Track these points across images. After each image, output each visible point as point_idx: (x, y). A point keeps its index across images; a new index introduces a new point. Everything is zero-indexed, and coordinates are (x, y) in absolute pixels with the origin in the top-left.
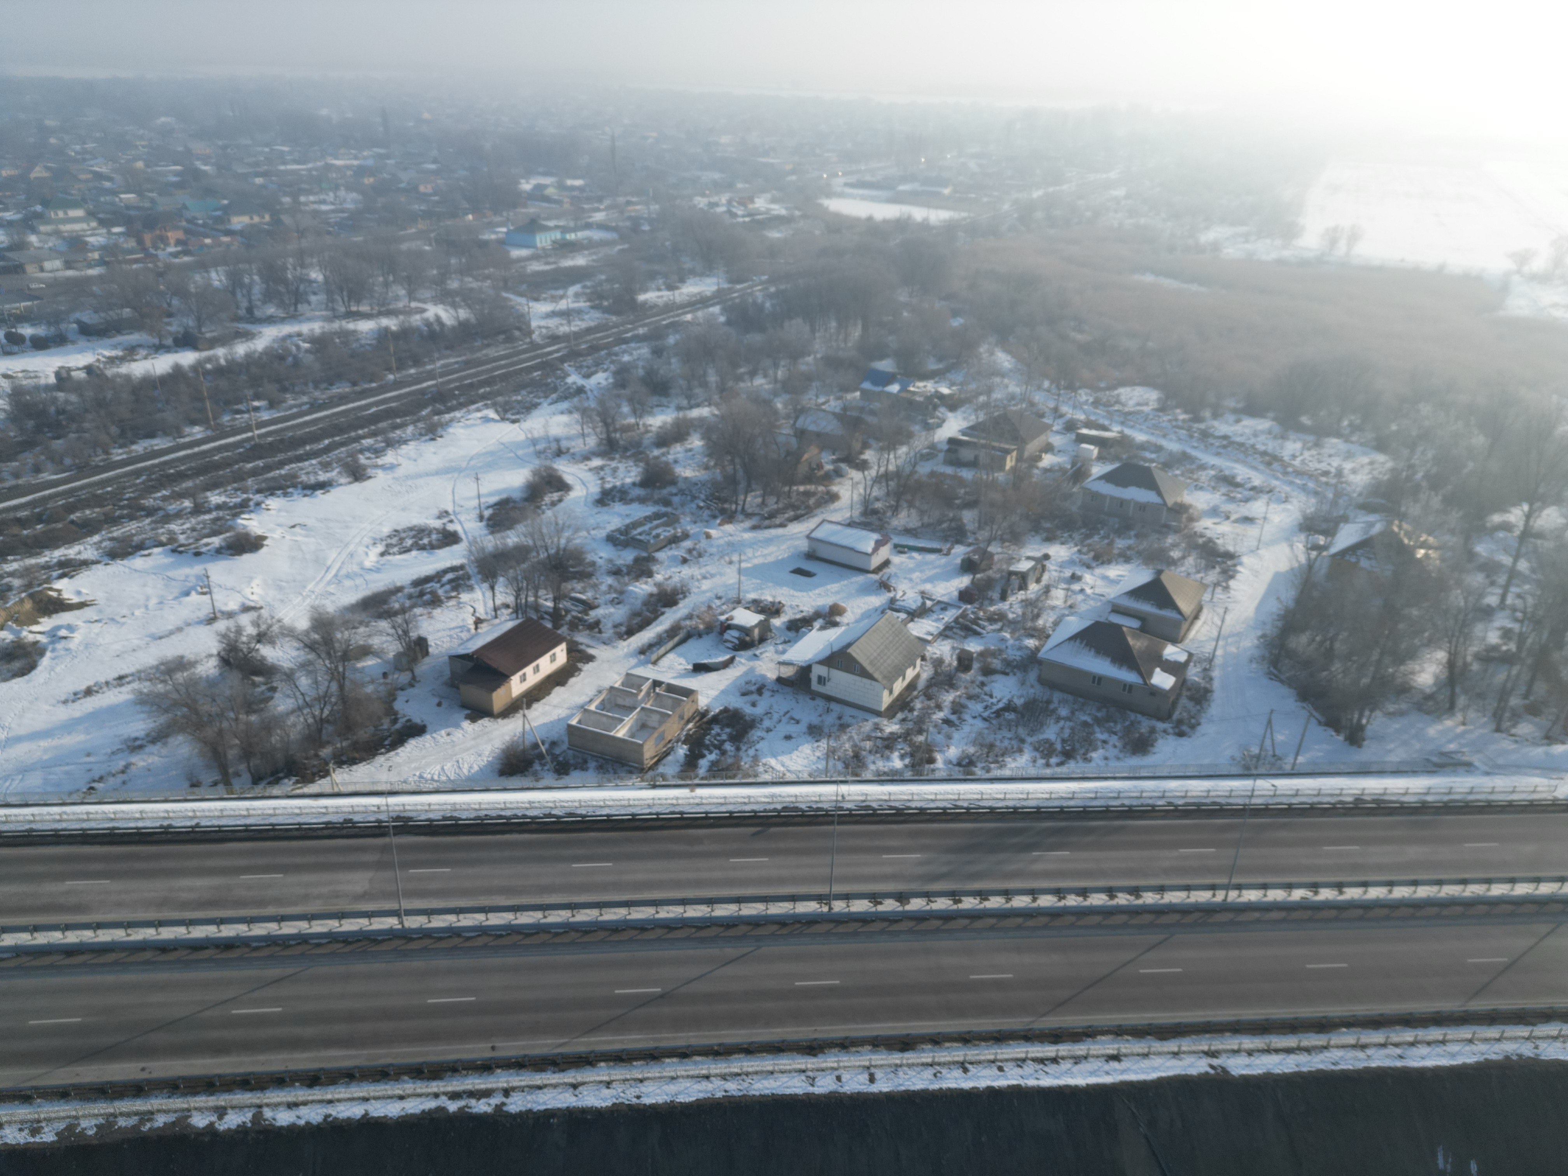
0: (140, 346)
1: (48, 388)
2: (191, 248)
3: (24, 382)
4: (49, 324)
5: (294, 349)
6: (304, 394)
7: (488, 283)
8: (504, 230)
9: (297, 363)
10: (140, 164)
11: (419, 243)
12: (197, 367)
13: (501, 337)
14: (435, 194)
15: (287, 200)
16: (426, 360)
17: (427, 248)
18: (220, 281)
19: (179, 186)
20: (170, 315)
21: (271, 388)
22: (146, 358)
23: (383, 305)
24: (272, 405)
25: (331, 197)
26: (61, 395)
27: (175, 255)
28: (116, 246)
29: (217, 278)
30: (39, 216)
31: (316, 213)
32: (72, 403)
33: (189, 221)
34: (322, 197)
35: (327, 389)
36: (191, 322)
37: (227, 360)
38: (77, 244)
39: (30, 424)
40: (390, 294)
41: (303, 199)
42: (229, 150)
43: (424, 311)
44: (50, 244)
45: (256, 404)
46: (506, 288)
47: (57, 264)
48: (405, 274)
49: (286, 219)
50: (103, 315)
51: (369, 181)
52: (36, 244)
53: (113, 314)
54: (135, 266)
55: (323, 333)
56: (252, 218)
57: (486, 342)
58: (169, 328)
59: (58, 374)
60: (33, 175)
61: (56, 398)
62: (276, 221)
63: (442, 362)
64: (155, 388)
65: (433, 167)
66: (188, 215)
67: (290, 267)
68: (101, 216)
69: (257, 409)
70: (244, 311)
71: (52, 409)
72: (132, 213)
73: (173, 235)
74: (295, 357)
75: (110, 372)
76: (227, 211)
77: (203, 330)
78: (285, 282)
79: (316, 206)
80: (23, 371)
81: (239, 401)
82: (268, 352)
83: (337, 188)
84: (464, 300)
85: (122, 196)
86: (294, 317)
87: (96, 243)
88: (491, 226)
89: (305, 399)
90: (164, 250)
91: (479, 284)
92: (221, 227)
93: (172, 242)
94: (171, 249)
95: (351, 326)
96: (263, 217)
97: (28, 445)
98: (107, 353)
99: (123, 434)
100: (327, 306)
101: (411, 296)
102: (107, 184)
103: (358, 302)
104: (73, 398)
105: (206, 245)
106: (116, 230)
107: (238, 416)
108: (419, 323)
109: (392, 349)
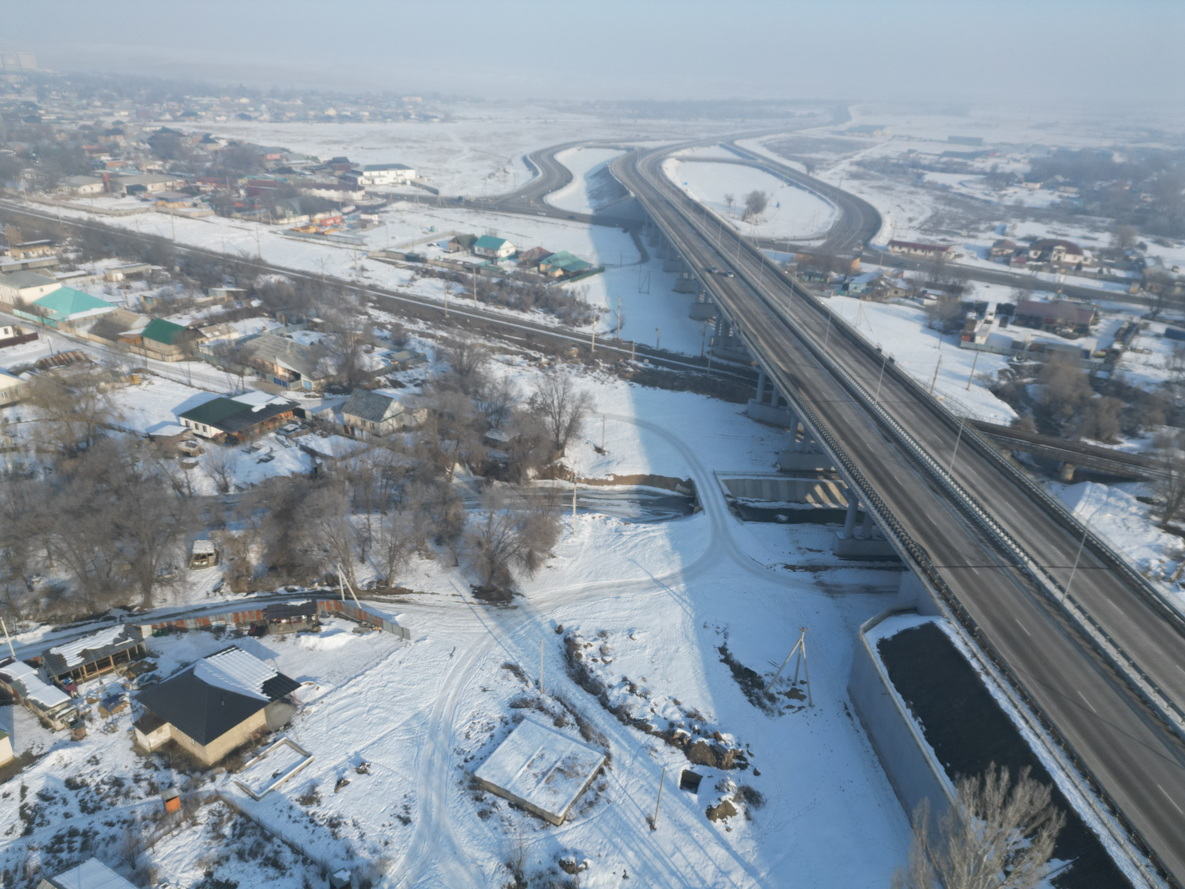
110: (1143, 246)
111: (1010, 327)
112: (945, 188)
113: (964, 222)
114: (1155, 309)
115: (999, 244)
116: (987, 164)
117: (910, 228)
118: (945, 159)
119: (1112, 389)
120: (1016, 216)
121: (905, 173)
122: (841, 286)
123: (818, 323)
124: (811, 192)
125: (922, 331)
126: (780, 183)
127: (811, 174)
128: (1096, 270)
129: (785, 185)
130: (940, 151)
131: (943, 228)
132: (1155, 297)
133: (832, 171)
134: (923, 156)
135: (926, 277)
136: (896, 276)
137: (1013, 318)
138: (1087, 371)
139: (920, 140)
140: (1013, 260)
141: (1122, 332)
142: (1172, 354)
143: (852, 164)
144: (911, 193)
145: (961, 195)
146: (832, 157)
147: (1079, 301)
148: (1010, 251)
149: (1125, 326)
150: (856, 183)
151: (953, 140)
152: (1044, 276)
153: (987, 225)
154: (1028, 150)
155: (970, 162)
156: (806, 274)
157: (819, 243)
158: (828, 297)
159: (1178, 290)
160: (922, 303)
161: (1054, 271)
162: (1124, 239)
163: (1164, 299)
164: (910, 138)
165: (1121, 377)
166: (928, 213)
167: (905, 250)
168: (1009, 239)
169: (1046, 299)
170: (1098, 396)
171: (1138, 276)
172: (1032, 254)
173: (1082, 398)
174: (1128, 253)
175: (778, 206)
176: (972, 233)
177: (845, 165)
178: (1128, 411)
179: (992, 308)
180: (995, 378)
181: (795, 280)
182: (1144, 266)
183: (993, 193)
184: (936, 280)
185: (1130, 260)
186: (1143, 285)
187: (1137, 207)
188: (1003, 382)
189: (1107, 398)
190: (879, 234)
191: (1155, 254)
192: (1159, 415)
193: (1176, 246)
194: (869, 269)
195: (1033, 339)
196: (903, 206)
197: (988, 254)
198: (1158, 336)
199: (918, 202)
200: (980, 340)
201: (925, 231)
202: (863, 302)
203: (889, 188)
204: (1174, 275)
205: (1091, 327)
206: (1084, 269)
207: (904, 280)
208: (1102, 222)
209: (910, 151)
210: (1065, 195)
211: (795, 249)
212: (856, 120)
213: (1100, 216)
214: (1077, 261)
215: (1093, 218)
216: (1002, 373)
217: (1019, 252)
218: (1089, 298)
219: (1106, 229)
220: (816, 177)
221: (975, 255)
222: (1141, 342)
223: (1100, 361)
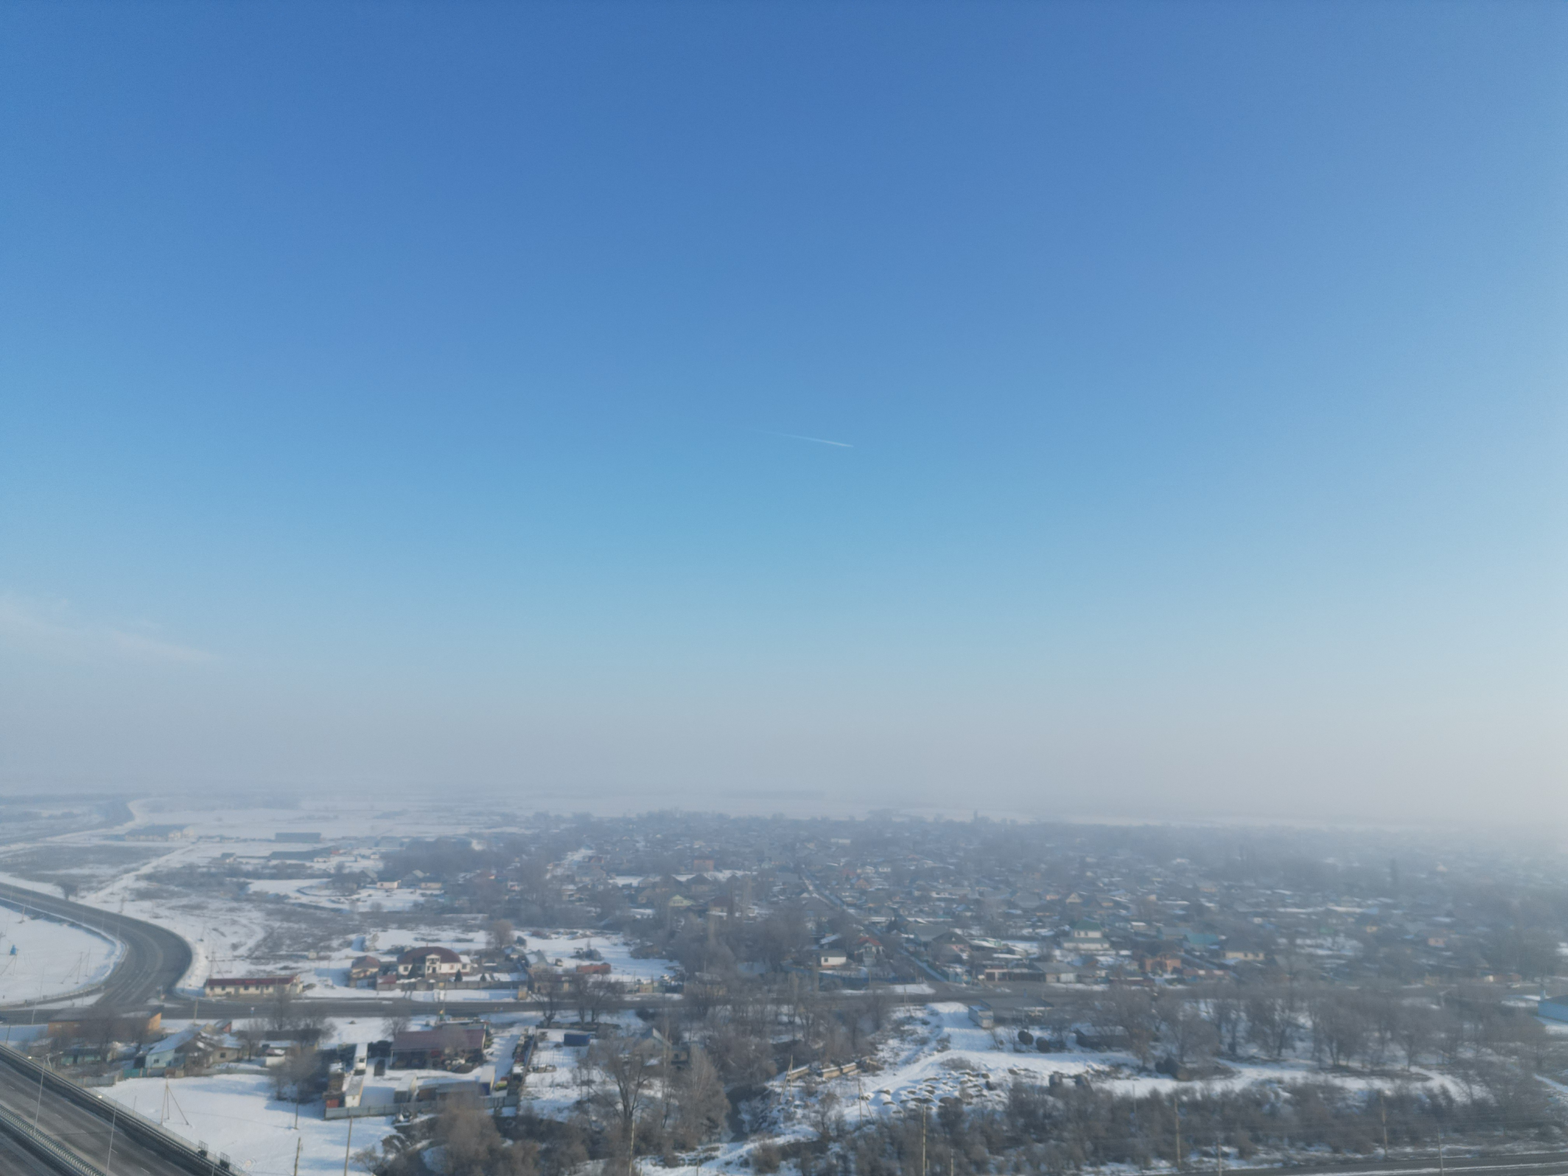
0: (1126, 1065)
1: (1042, 1090)
2: (1185, 977)
3: (1024, 1080)
4: (1054, 1030)
5: (1272, 1096)
6: (1278, 1149)
7: (1514, 1059)
8: (1538, 998)
9: (1273, 1113)
10: (1153, 897)
11: (1424, 1000)
12: (1173, 1097)
13: (1534, 1132)
14: (1447, 949)
15: (1283, 941)
16: (1428, 1140)
17: (1434, 1007)
18: (1208, 1013)
19: (1184, 919)
20: (1157, 1039)
21: (1243, 1135)
22: (1128, 1078)
23: (1378, 1064)
24: (1243, 1154)
25: (1329, 941)
26: (1050, 1099)
27: (1170, 982)
28: (1121, 967)
29: (1205, 1010)
30: (1066, 934)
31: (1311, 957)
32: (1058, 1110)
33: (1187, 952)
34: (1320, 941)
35: (1303, 1149)
36: (1174, 1049)
37: (1203, 1096)
38: (1089, 961)
39: (1021, 1121)
40: (1387, 1053)
41: (1299, 941)
42: (1233, 891)
43: (1427, 1079)
44: (1069, 959)
45: (1226, 1149)
46: (1540, 1070)
47: (1071, 976)
48: (1406, 1032)
49: (1280, 960)
50: (1098, 1029)
51: (1371, 929)
52: (1059, 958)
53: (1107, 1030)
54: (1133, 988)
55: (1306, 1085)
56: (1246, 956)
57: (1510, 1133)
58: (1154, 1052)
59: (1052, 1078)
60: (1068, 901)
61: (1045, 1102)
62: (1270, 961)
63: (1448, 1147)
64: (1132, 1110)
65: (1447, 920)
66: (1187, 945)
67: (1278, 1008)
68: (1113, 939)
69: (1226, 1155)
70: (1227, 1047)
71: (1041, 1112)
72: (1140, 939)
73: (1171, 963)
74: (1273, 1106)
75: (1095, 1085)
76: (1223, 945)
77: (1185, 1059)
78: (1272, 1023)
79: (1311, 950)
80: (1026, 1070)
81: (1209, 1142)
82: (1245, 1094)
83: (1336, 933)
84: (1480, 1074)
85: (1134, 923)
86: (1276, 1061)
87: (1105, 963)
88: (1520, 994)
89: (1278, 1155)
90: (1161, 976)
91: (1502, 1058)
92: (1216, 961)
93: (1169, 969)
94: (1167, 976)
95: (1338, 1082)
96: (1257, 956)
97: (1015, 1142)
98: (1096, 1066)
99: (1095, 1152)
100: (1313, 1055)
101: (1412, 1059)
102: (1123, 912)
103: (1349, 1056)
104: (1060, 1104)
105: (1200, 977)
106: (1124, 952)
107: (1206, 1159)
108: (1420, 1093)
109: (1384, 1118)
110: (521, 942)
111: (389, 1073)
112: (279, 899)
113: (310, 940)
114: (548, 1013)
115: (359, 962)
116: (331, 864)
117: (236, 958)
118: (274, 862)
119: (522, 1128)
120: (376, 925)
121: (221, 884)
122: (131, 1062)
123: (92, 1134)
124: (72, 925)
125: (268, 1108)
126: (16, 916)
127: (72, 899)
128: (477, 978)
129: (26, 918)
130: (267, 853)
131: (283, 953)
132: (546, 999)
133: (109, 890)
134: (244, 861)
135: (265, 1024)
136: (221, 1031)
137: (390, 1060)
138: (490, 1112)
139: (238, 840)
140: (380, 981)
141: (519, 1050)
142: (577, 1065)
143: (138, 878)
144: (232, 910)
145: (302, 905)
146: (105, 870)
147: (466, 1020)
148: (375, 970)
149: (522, 1041)
150: (147, 904)
151: (282, 838)
152: (420, 996)
153: (341, 941)
154: (377, 845)
155: (308, 864)
156: (66, 1055)
157: (90, 1001)
158: (111, 1084)
159: (566, 987)
160: (263, 1064)
161: (430, 987)
162: (501, 937)
163: (555, 1000)
164: (223, 839)
165: (530, 1109)
166: (260, 935)
167: (230, 990)
168: (371, 954)
169: (427, 1025)
170: (509, 1143)
171: (524, 977)
172: (401, 969)
173: (492, 1151)
174: (508, 951)
175: (13, 952)
176: (322, 954)
177: (128, 881)
178: (546, 1153)
179: (362, 1052)
180: (380, 1154)
181: (47, 1068)
182: (527, 964)
183: (342, 899)
184: (280, 1026)
185: (511, 960)
186: (531, 988)
187: (507, 897)
188: (391, 1157)
189: (519, 1142)
190: (189, 973)
191: (535, 949)
192: (579, 1149)
193: (553, 936)
194: (178, 1027)
195: (420, 1083)
196: (223, 929)
197: (347, 979)
198: (558, 1046)
199: (244, 921)
200: (352, 1102)
201: (257, 960)
202: (171, 1081)
203: (198, 907)
204: (560, 970)
205: (485, 1051)
206: (465, 979)
207: (232, 1034)
208: (474, 919)
209: (226, 856)
210: (428, 892)
211: (46, 1016)
212: (140, 819)
213: (471, 913)
214: (454, 971)
215: (464, 916)
216: (388, 1143)
217: (386, 969)
218: (476, 1015)
219: (480, 927)
220: (81, 902)
221: (330, 982)
222: (542, 1057)
223: (503, 1094)
